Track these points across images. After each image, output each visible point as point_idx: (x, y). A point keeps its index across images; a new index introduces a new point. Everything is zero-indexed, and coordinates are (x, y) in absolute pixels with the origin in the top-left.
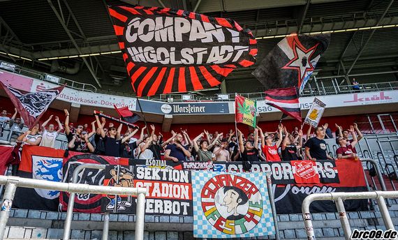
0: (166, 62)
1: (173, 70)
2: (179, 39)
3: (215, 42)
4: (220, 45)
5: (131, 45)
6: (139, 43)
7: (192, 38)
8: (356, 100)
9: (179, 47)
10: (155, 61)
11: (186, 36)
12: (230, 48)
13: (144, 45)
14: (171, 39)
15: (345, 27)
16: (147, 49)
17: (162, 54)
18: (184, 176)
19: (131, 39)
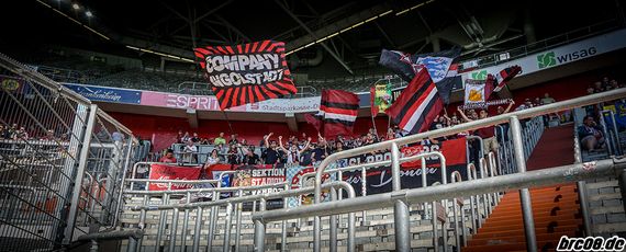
0: (238, 83)
1: (244, 88)
2: (243, 69)
3: (265, 69)
4: (268, 71)
5: (210, 74)
6: (215, 73)
7: (251, 68)
9: (243, 73)
10: (230, 84)
11: (247, 67)
12: (275, 72)
13: (219, 73)
14: (237, 69)
16: (222, 75)
17: (235, 77)
18: (281, 172)
19: (210, 70)
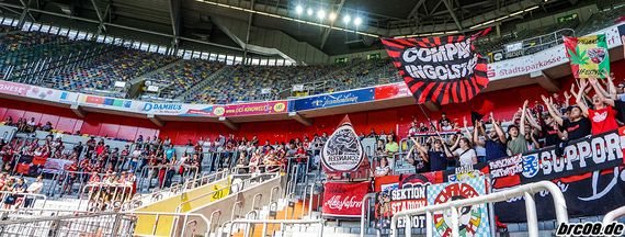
1: (449, 84)
2: (451, 59)
5: (409, 64)
6: (418, 63)
10: (434, 77)
11: (456, 56)
13: (423, 64)
14: (446, 59)
16: (426, 67)
17: (441, 71)
19: (409, 59)
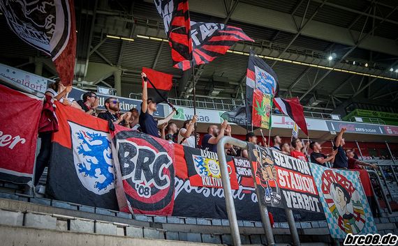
8: (283, 123)
15: (271, 55)
